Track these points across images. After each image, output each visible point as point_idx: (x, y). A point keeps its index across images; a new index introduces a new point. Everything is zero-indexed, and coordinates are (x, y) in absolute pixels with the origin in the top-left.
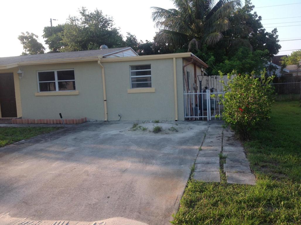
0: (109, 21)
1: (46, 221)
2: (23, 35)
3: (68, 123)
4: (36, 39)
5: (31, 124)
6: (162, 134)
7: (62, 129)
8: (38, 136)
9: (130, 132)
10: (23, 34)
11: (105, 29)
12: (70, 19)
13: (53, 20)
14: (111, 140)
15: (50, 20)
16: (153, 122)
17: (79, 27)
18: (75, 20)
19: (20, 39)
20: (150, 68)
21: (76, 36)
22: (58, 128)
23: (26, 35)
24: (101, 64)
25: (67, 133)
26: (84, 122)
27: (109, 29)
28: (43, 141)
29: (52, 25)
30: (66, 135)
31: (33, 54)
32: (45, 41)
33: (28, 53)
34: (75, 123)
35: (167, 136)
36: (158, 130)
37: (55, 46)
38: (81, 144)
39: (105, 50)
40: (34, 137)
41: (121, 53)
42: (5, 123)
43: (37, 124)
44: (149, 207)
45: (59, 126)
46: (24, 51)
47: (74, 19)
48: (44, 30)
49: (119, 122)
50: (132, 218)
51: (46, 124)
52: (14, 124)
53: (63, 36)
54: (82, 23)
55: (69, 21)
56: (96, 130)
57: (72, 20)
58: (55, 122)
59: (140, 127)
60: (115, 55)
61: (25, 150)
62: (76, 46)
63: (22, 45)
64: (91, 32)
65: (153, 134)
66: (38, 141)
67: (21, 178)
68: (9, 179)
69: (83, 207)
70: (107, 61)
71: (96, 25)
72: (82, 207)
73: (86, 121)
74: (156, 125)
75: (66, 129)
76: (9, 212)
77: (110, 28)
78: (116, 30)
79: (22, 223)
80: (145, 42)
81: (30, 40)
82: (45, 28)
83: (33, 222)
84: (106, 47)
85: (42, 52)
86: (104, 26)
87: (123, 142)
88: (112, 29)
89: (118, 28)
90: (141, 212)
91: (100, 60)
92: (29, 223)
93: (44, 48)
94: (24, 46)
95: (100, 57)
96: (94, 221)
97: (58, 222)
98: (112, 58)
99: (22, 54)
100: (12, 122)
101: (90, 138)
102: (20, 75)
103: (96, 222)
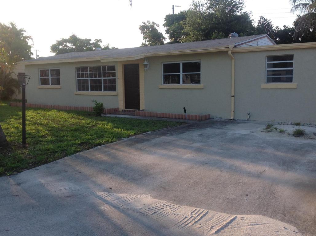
0: (239, 4)
1: (186, 207)
2: (144, 25)
3: (190, 119)
4: (157, 28)
5: (154, 117)
6: (304, 138)
7: (185, 124)
8: (163, 129)
9: (264, 133)
10: (145, 23)
11: (233, 15)
12: (194, 4)
13: (176, 6)
14: (241, 139)
15: (172, 7)
16: (292, 124)
17: (203, 13)
18: (199, 6)
19: (141, 30)
20: (292, 59)
21: (199, 24)
22: (181, 123)
23: (147, 24)
24: (232, 55)
25: (192, 129)
26: (207, 119)
27: (238, 14)
28: (169, 134)
29: (173, 12)
30: (190, 130)
31: (152, 45)
32: (166, 30)
33: (147, 43)
34: (198, 119)
35: (313, 141)
36: (299, 134)
37: (175, 36)
38: (208, 140)
39: (236, 38)
40: (159, 130)
41: (255, 42)
42: (129, 115)
43: (159, 117)
44: (295, 212)
45: (182, 121)
46: (144, 41)
47: (198, 4)
48: (165, 18)
49: (248, 122)
50: (276, 219)
51: (168, 118)
52: (137, 116)
53: (186, 24)
54: (207, 9)
55: (193, 7)
56: (222, 128)
57: (196, 6)
58: (177, 117)
59: (276, 128)
60: (247, 44)
61: (153, 141)
62: (198, 35)
63: (142, 35)
64: (216, 18)
65: (293, 137)
66: (164, 134)
67: (156, 165)
68: (145, 165)
69: (221, 200)
70: (240, 51)
71: (223, 10)
72: (219, 200)
73: (209, 119)
74: (297, 128)
75: (189, 124)
76: (150, 193)
77: (240, 12)
78: (247, 14)
79: (163, 205)
80: (282, 28)
81: (150, 29)
82: (167, 16)
83: (173, 206)
84: (236, 35)
85: (162, 43)
86: (232, 11)
87: (255, 143)
88: (241, 13)
89: (249, 12)
90: (286, 215)
91: (231, 50)
92: (170, 206)
93: (164, 38)
94: (144, 37)
95: (231, 46)
96: (235, 214)
97: (198, 209)
98: (244, 47)
99: (142, 45)
100: (135, 114)
101: (217, 135)
102: (145, 66)
103: (237, 215)
